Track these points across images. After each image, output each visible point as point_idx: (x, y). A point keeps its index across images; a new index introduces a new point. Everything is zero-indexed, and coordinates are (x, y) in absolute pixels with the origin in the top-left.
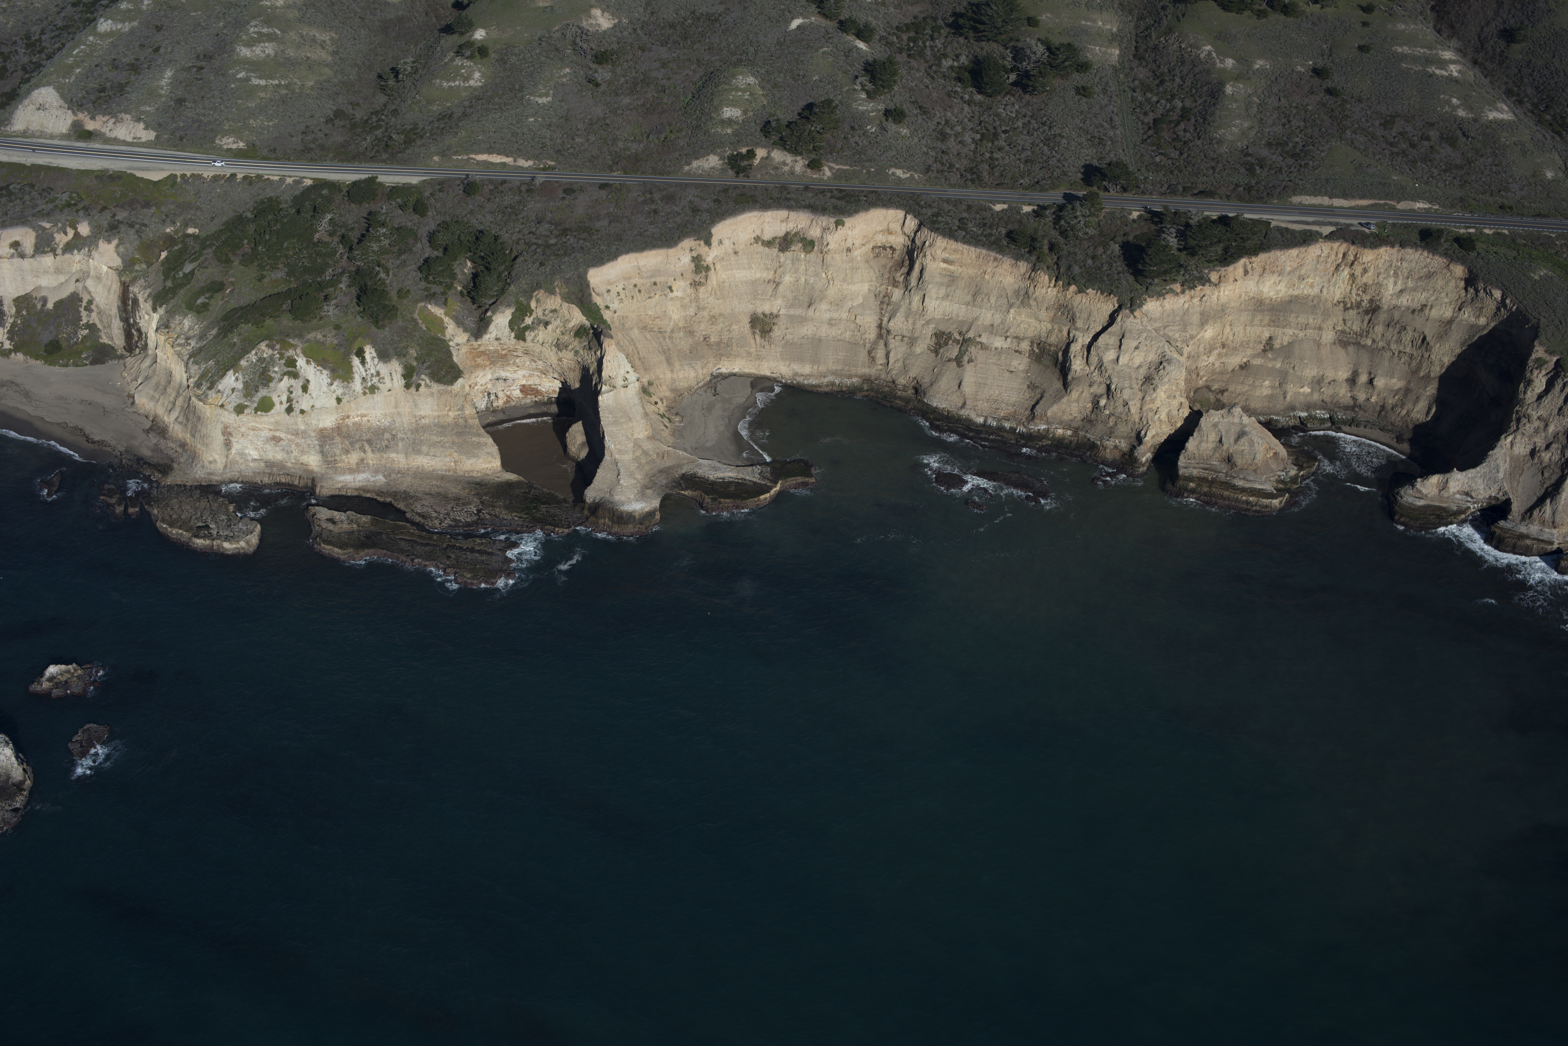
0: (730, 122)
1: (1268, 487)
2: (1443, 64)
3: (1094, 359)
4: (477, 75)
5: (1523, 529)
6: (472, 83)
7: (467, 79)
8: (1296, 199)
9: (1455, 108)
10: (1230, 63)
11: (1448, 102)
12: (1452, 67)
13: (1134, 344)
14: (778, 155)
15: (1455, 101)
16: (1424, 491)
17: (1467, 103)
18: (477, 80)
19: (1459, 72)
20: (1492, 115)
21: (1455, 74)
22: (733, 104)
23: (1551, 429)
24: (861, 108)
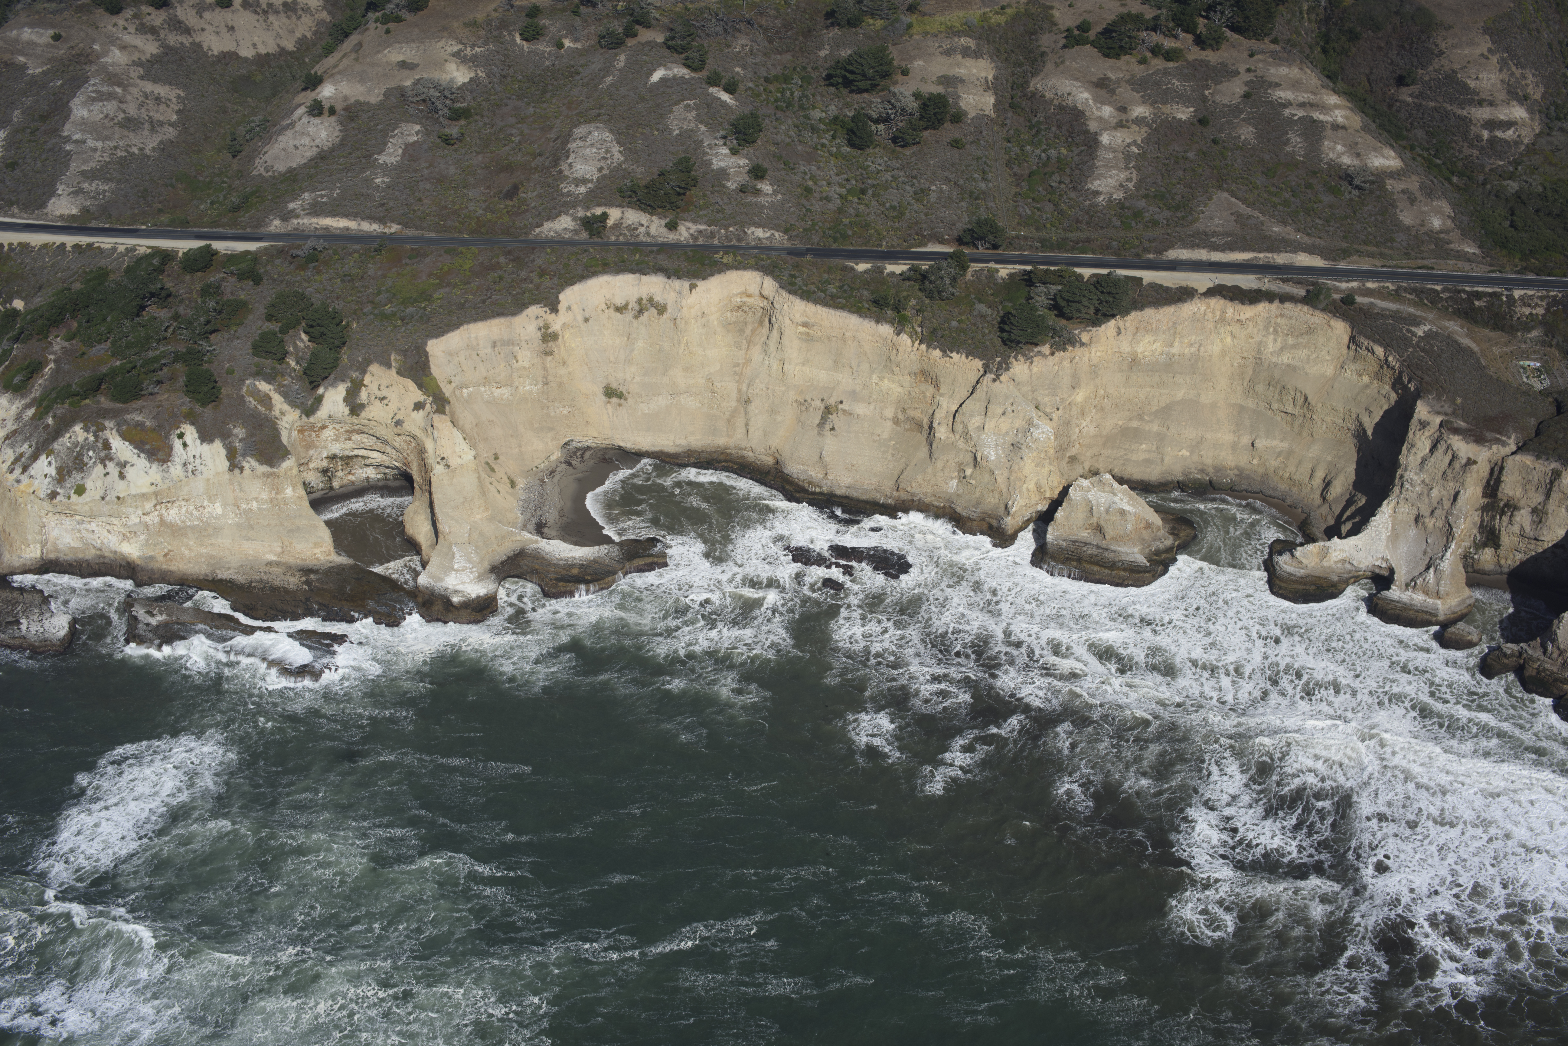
0: (584, 180)
2: (1327, 109)
3: (959, 427)
4: (324, 134)
5: (1406, 599)
6: (318, 142)
7: (313, 138)
8: (1171, 255)
9: (1339, 155)
10: (1107, 111)
11: (1333, 149)
12: (1337, 112)
13: (1000, 411)
14: (633, 216)
15: (1339, 148)
16: (1304, 561)
17: (1352, 150)
18: (324, 138)
19: (1344, 117)
20: (1378, 162)
21: (1340, 119)
22: (588, 162)
23: (1435, 493)
24: (722, 164)
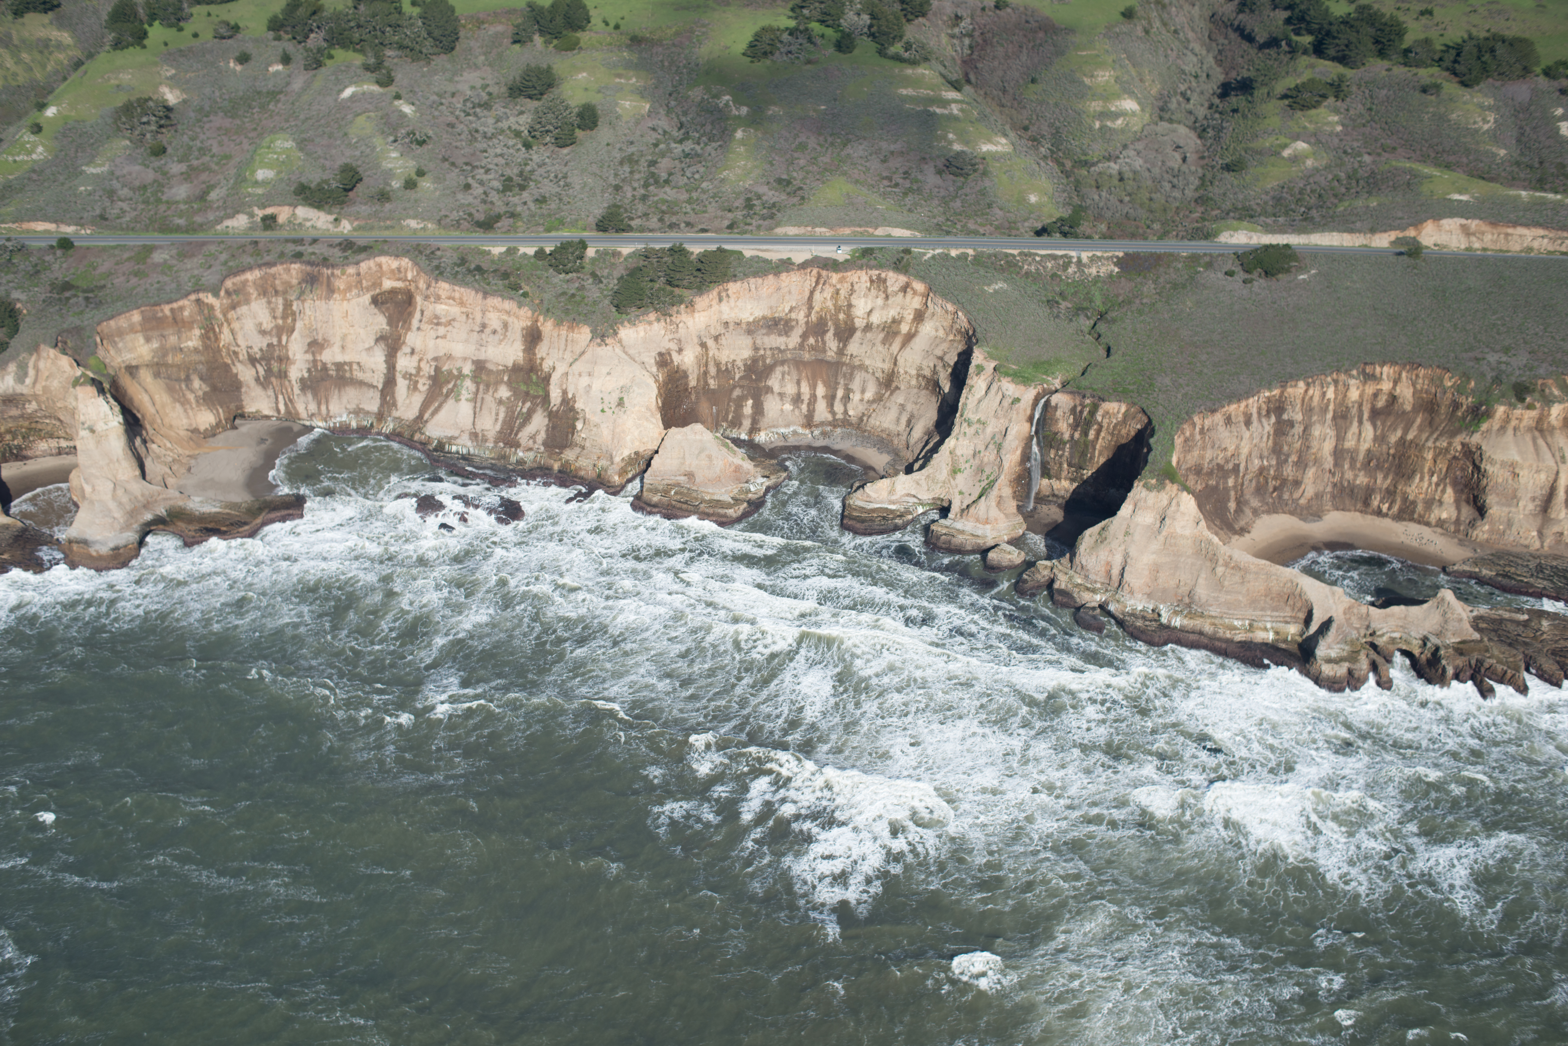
0: (264, 183)
1: (727, 498)
2: (945, 103)
3: (571, 386)
4: (40, 149)
5: (959, 525)
6: (34, 156)
7: (29, 153)
8: (780, 231)
9: (950, 143)
10: (744, 110)
11: (945, 138)
12: (953, 106)
13: (605, 370)
14: (303, 212)
15: (951, 136)
16: (873, 495)
17: (963, 137)
18: (40, 153)
19: (961, 110)
20: (985, 148)
21: (955, 112)
22: (269, 166)
23: (989, 430)
24: (390, 166)
